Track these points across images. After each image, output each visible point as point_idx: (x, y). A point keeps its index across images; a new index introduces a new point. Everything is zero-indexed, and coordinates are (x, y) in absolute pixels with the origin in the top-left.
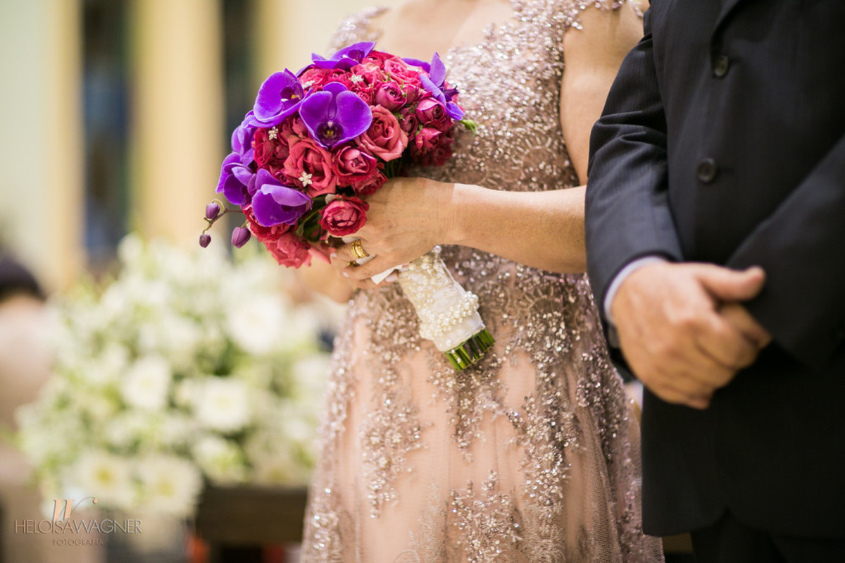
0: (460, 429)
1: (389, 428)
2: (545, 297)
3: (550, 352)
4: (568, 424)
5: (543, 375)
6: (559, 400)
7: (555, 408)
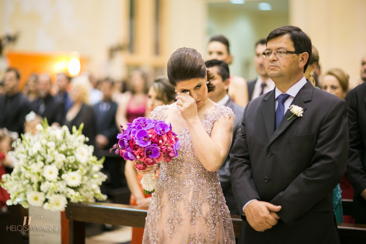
0: (192, 220)
1: (174, 219)
2: (212, 188)
3: (213, 202)
4: (217, 219)
5: (211, 207)
6: (215, 213)
7: (214, 215)
